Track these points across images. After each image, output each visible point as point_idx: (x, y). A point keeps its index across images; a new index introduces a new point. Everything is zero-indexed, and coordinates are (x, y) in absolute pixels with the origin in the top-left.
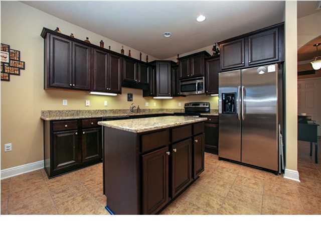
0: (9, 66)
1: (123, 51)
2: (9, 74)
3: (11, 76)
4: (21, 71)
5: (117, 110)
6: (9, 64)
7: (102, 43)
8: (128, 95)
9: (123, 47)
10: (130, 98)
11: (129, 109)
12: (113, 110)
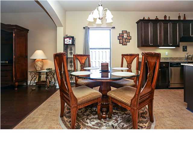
0: (127, 39)
1: (179, 17)
2: (127, 42)
3: (127, 43)
4: (130, 40)
5: (174, 58)
6: (127, 38)
7: (165, 17)
8: (183, 47)
9: (179, 14)
10: (185, 49)
11: (184, 57)
12: (171, 58)
